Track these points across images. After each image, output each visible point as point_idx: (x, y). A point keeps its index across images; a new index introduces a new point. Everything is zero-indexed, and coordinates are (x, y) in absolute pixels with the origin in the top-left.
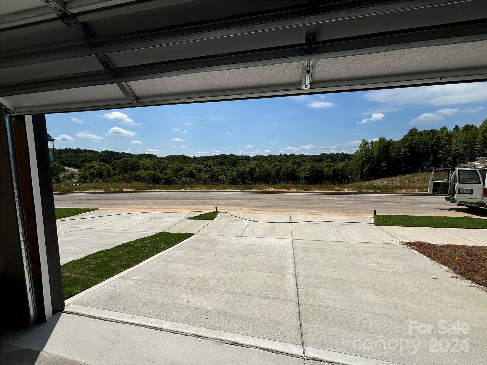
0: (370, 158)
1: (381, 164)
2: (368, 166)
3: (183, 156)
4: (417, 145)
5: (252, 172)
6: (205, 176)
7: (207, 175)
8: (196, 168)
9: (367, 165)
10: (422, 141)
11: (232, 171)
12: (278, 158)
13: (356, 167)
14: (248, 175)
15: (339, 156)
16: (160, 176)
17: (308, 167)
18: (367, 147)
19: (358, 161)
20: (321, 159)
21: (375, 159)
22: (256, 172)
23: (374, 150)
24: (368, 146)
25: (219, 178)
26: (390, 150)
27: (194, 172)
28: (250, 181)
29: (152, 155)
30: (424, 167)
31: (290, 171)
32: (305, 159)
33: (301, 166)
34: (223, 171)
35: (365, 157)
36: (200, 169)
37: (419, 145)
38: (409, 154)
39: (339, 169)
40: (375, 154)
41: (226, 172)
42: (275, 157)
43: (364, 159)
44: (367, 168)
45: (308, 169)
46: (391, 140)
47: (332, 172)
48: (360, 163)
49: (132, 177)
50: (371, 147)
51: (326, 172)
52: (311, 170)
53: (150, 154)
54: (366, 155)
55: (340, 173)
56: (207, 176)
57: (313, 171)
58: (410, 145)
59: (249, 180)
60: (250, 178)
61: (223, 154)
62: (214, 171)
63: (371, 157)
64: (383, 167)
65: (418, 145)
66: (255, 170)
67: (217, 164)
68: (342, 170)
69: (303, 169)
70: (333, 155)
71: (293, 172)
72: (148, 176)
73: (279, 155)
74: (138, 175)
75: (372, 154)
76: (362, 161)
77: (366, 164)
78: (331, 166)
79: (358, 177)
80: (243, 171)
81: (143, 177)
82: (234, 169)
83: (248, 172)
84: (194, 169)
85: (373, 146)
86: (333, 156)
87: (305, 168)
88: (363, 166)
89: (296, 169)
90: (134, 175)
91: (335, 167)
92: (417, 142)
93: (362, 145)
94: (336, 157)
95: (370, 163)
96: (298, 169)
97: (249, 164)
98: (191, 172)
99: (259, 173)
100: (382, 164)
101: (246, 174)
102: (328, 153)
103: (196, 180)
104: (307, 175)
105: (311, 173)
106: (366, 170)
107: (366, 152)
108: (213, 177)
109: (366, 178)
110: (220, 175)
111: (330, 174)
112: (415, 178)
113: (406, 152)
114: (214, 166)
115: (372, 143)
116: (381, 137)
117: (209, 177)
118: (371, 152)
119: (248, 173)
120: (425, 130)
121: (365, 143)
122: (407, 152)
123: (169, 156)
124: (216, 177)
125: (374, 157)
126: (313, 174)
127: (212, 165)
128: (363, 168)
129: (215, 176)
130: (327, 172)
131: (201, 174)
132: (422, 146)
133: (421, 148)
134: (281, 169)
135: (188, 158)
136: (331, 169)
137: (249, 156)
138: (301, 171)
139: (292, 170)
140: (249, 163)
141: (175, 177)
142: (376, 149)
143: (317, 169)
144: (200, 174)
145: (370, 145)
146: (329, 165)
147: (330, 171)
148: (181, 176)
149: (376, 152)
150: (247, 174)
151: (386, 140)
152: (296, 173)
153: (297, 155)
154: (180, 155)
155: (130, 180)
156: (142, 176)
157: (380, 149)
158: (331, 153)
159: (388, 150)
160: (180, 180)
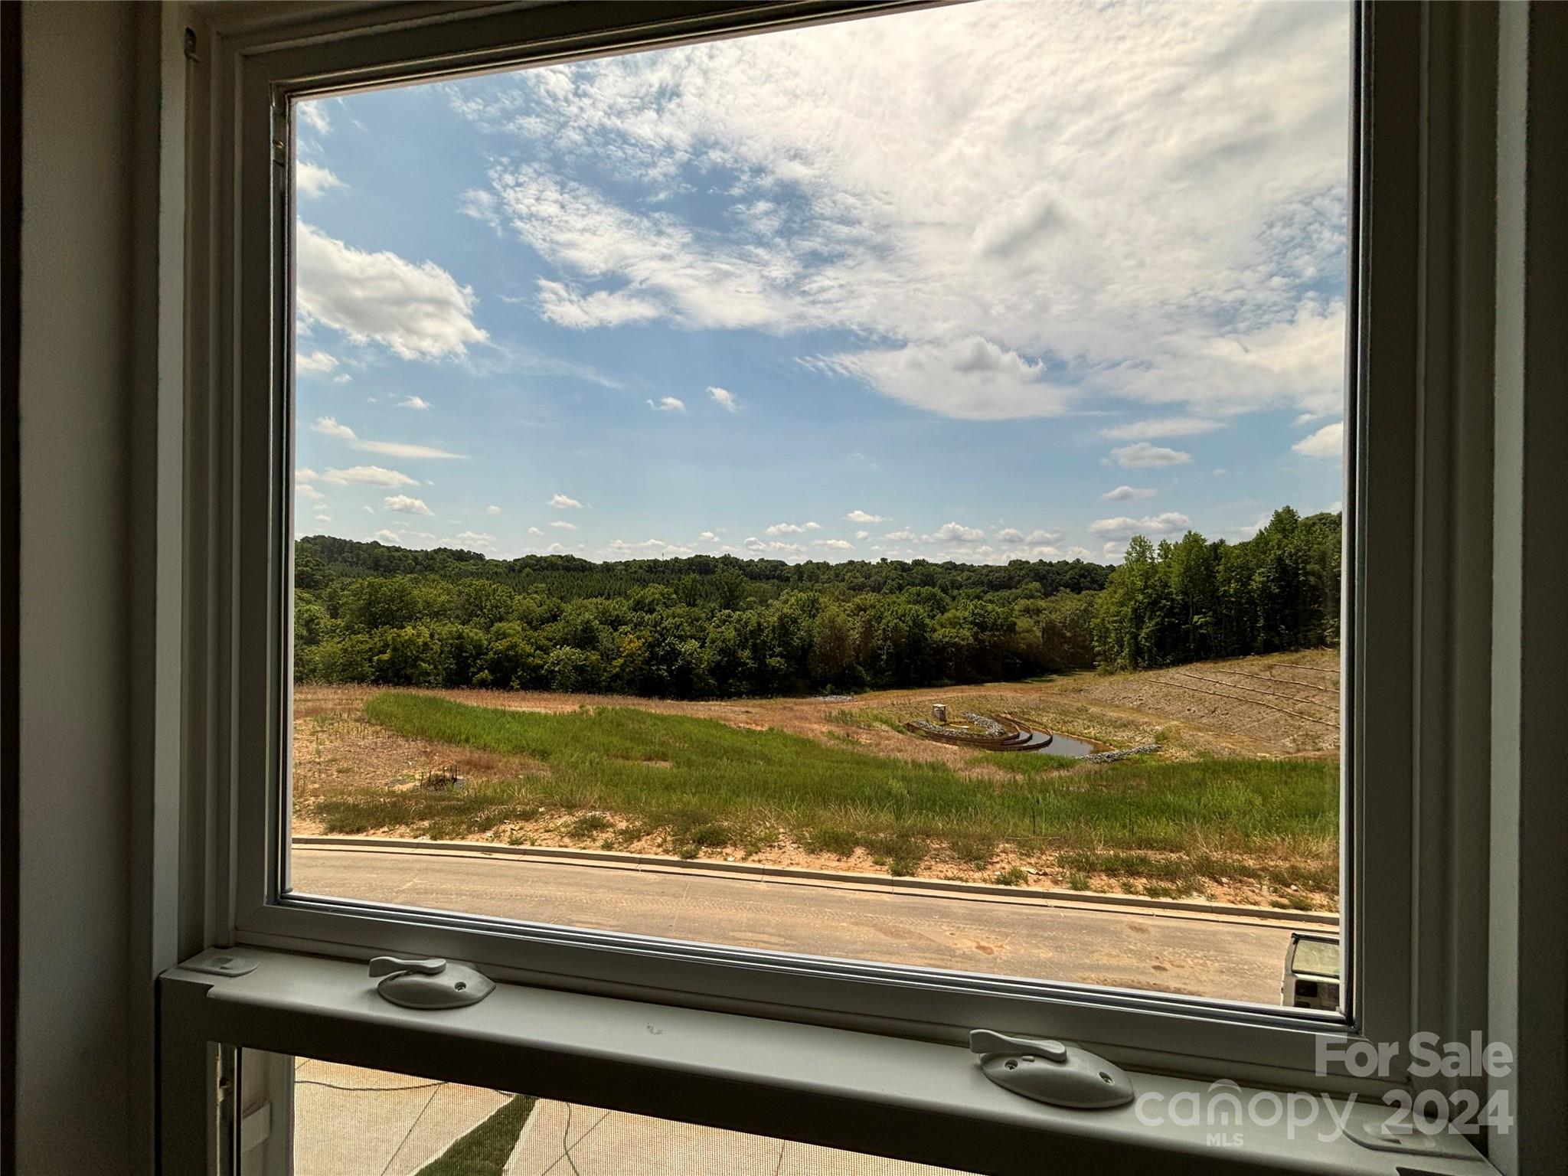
0: (1160, 597)
1: (1193, 618)
2: (1153, 623)
3: (570, 559)
4: (1300, 561)
5: (787, 630)
6: (631, 642)
7: (639, 638)
8: (604, 614)
9: (1151, 619)
10: (1315, 551)
11: (724, 622)
12: (876, 574)
13: (1115, 622)
14: (772, 639)
15: (1066, 572)
16: (480, 640)
17: (967, 614)
18: (1149, 561)
19: (1122, 604)
20: (1011, 578)
21: (1173, 600)
22: (798, 630)
23: (1171, 573)
24: (1152, 558)
25: (679, 647)
26: (1219, 572)
27: (597, 629)
28: (779, 659)
29: (469, 552)
30: (1326, 633)
31: (910, 626)
32: (959, 578)
33: (943, 610)
34: (691, 624)
35: (1142, 591)
36: (618, 615)
37: (1306, 562)
38: (1277, 590)
39: (1065, 620)
40: (1175, 581)
41: (701, 627)
42: (865, 568)
43: (1141, 597)
44: (1149, 627)
45: (965, 618)
46: (1222, 542)
47: (1044, 631)
48: (1127, 610)
49: (386, 645)
50: (1160, 560)
51: (1023, 632)
52: (976, 624)
53: (462, 550)
54: (1146, 587)
55: (1068, 634)
56: (637, 644)
57: (983, 627)
58: (1280, 559)
59: (776, 656)
60: (778, 650)
61: (700, 556)
62: (663, 625)
63: (1163, 592)
64: (1201, 627)
65: (1302, 562)
66: (795, 621)
67: (674, 596)
68: (1074, 625)
69: (949, 619)
70: (1047, 568)
71: (920, 630)
72: (439, 640)
73: (878, 563)
74: (407, 638)
75: (1166, 585)
76: (1133, 603)
77: (1148, 614)
78: (1038, 611)
79: (1123, 654)
80: (759, 624)
81: (425, 644)
82: (729, 616)
83: (774, 627)
84: (595, 618)
85: (1166, 557)
86: (1048, 572)
87: (955, 617)
88: (1138, 619)
89: (927, 621)
90: (393, 638)
91: (1053, 616)
92: (1300, 554)
93: (1134, 555)
94: (1058, 574)
95: (1158, 613)
96: (933, 617)
97: (777, 599)
98: (587, 628)
99: (809, 631)
100: (1196, 618)
101: (767, 636)
102: (1033, 560)
103: (602, 655)
104: (963, 640)
105: (975, 636)
106: (1147, 634)
107: (1146, 576)
108: (659, 645)
109: (1149, 660)
110: (682, 639)
111: (1036, 637)
112: (1301, 670)
113: (1268, 581)
114: (664, 603)
115: (1164, 547)
116: (1190, 532)
117: (644, 644)
118: (1160, 578)
119: (773, 631)
120: (1322, 514)
121: (1140, 546)
122: (1273, 581)
123: (523, 559)
124: (669, 644)
125: (1170, 593)
126: (981, 636)
127: (659, 600)
128: (1139, 628)
129: (664, 641)
130: (1027, 632)
131: (621, 633)
132: (1317, 567)
133: (1312, 573)
134: (881, 618)
135: (584, 567)
136: (1039, 622)
137: (783, 564)
138: (942, 626)
139: (914, 622)
140: (779, 595)
141: (532, 644)
142: (1177, 568)
143: (995, 620)
144: (618, 633)
145: (1159, 555)
146: (1032, 607)
147: (1034, 629)
148: (550, 640)
149: (1176, 579)
150: (771, 636)
151: (1204, 540)
152: (926, 632)
153: (936, 565)
154: (560, 556)
155: (381, 655)
156: (420, 641)
157: (1188, 569)
158: (1041, 560)
159: (1211, 574)
160: (548, 654)
